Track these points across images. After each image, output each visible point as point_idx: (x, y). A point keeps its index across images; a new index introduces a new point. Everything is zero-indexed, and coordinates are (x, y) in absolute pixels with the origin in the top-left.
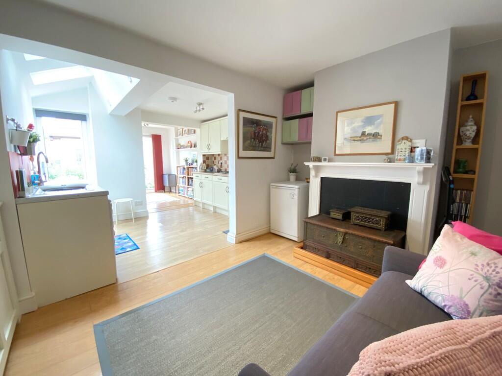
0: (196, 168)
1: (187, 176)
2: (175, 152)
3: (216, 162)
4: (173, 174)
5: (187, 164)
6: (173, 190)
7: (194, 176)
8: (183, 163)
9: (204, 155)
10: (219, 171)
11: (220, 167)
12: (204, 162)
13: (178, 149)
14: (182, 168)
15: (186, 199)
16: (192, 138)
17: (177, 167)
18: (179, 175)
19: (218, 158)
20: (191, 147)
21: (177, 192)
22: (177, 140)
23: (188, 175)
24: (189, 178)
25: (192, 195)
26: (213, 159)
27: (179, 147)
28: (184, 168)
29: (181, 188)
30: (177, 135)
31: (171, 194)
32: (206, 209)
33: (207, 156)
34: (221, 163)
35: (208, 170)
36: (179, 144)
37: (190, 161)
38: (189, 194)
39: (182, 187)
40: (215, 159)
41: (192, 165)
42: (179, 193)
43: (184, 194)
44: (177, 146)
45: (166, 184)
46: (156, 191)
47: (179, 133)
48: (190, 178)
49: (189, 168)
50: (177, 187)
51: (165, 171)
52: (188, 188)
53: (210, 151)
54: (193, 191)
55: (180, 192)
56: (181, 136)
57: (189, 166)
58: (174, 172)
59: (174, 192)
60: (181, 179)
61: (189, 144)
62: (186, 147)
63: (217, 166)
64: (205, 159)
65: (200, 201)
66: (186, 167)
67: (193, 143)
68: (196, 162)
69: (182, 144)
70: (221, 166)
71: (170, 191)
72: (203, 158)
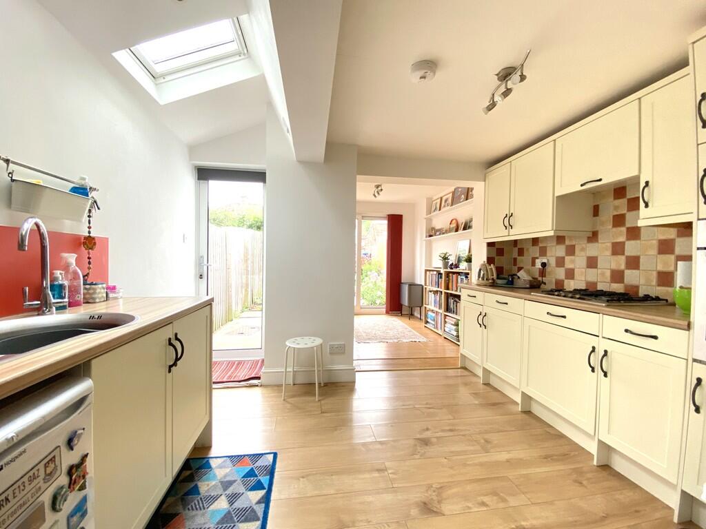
0: (467, 275)
1: (444, 291)
2: (424, 242)
3: (524, 261)
4: (419, 283)
5: (446, 266)
6: (417, 314)
7: (464, 294)
8: (438, 263)
9: (490, 245)
10: (535, 286)
11: (537, 275)
12: (490, 260)
13: (431, 236)
14: (435, 273)
15: (441, 341)
16: (461, 212)
17: (426, 271)
18: (429, 288)
19: (534, 251)
20: (457, 230)
21: (423, 318)
22: (429, 221)
23: (448, 289)
24: (448, 296)
25: (455, 333)
26: (515, 254)
27: (432, 232)
28: (440, 274)
29: (430, 314)
30: (429, 212)
31: (412, 322)
32: (496, 390)
33: (497, 246)
34: (544, 265)
35: (499, 282)
36: (433, 229)
37: (452, 260)
38: (447, 330)
39: (432, 311)
40: (521, 252)
41: (457, 266)
42: (427, 322)
43: (437, 328)
44: (428, 231)
45: (405, 301)
46: (387, 313)
47: (433, 209)
48: (451, 295)
49: (451, 273)
50: (423, 309)
51: (405, 277)
52: (446, 316)
53: (512, 231)
54: (457, 325)
55: (429, 320)
56: (437, 212)
57: (449, 270)
58: (420, 280)
59: (417, 318)
60: (432, 296)
61: (454, 225)
62: (447, 232)
63: (528, 272)
64: (494, 254)
65: (479, 363)
66: (442, 271)
67: (462, 221)
68: (469, 260)
69: (437, 228)
70: (543, 273)
71: (411, 315)
72: (488, 252)
